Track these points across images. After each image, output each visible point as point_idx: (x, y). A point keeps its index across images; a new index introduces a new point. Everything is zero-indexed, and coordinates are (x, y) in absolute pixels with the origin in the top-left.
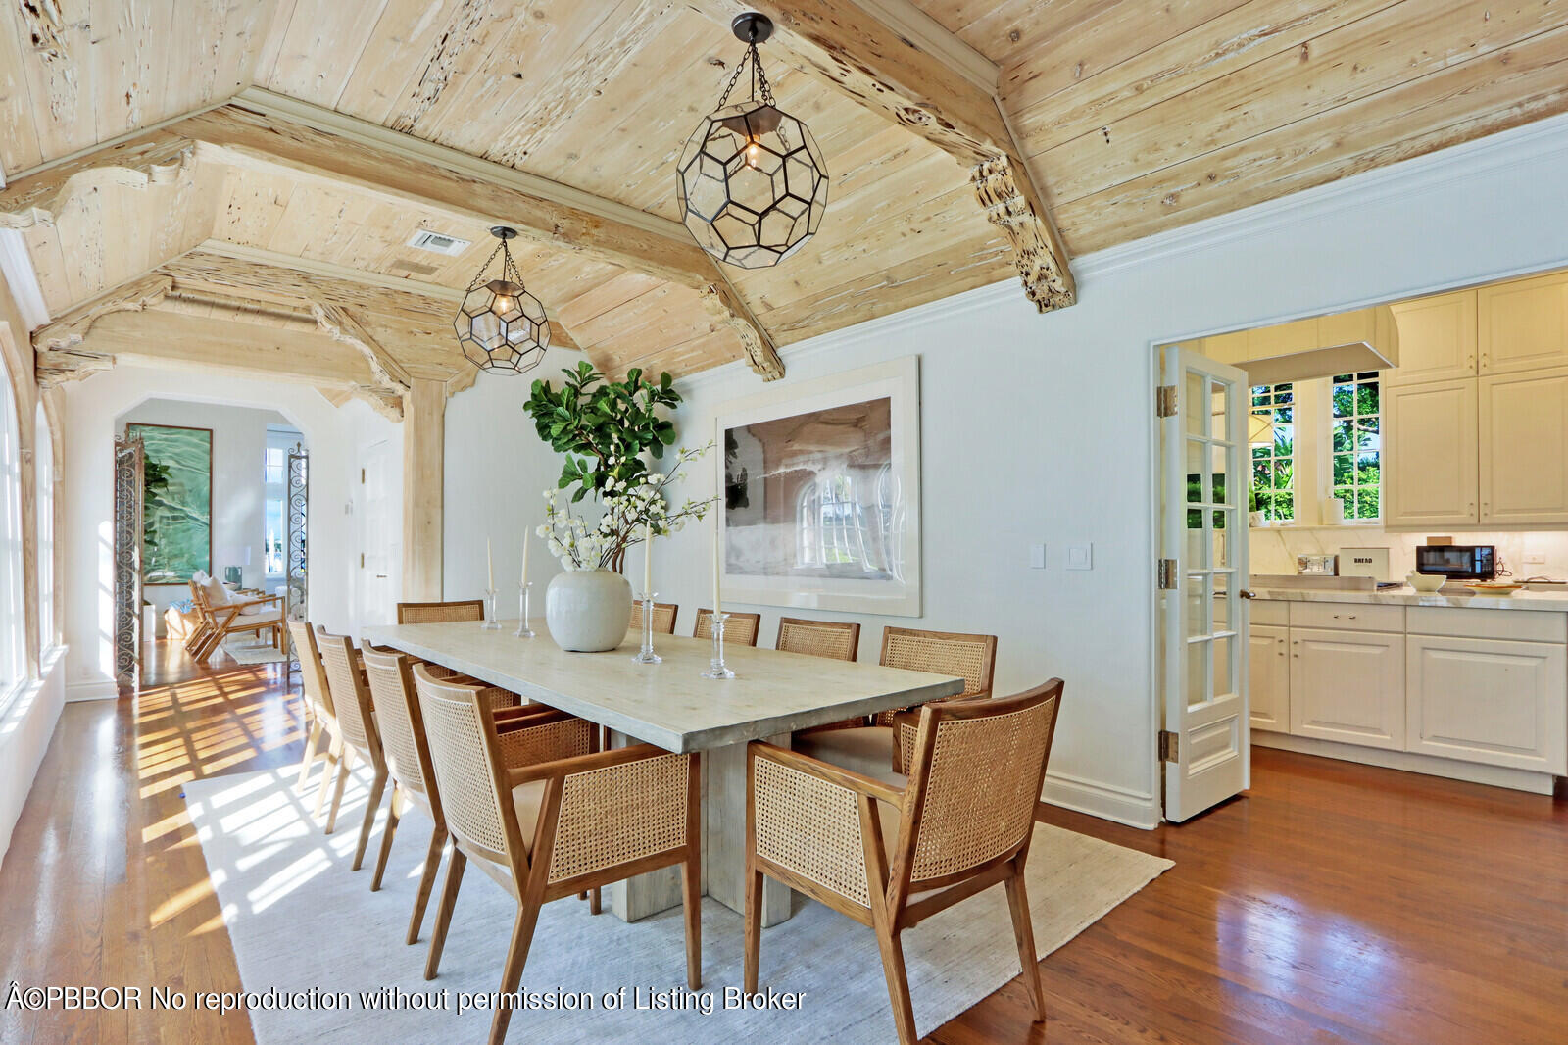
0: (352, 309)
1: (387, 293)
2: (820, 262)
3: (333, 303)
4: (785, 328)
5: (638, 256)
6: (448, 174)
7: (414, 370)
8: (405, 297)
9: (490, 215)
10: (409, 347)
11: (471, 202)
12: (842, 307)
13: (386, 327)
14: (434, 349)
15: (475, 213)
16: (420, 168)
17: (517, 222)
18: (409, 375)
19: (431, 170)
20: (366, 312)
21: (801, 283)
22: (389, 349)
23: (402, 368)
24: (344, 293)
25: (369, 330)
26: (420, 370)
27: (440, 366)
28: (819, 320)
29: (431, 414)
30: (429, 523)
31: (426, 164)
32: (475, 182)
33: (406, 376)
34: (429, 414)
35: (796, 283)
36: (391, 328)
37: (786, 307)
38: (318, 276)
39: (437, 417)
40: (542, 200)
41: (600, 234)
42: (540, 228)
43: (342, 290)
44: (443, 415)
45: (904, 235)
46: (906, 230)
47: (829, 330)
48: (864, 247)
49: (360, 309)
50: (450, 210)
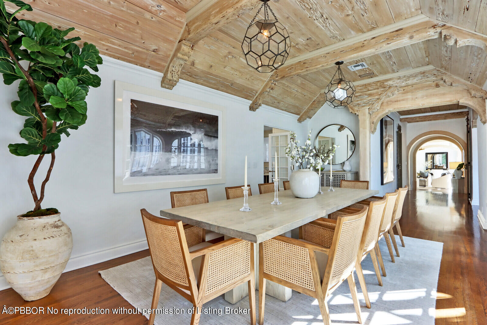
2: (224, 68)
4: (189, 74)
12: (213, 82)
21: (212, 67)
28: (202, 80)
35: (211, 66)
37: (198, 69)
45: (246, 79)
46: (248, 78)
47: (202, 84)
48: (237, 74)
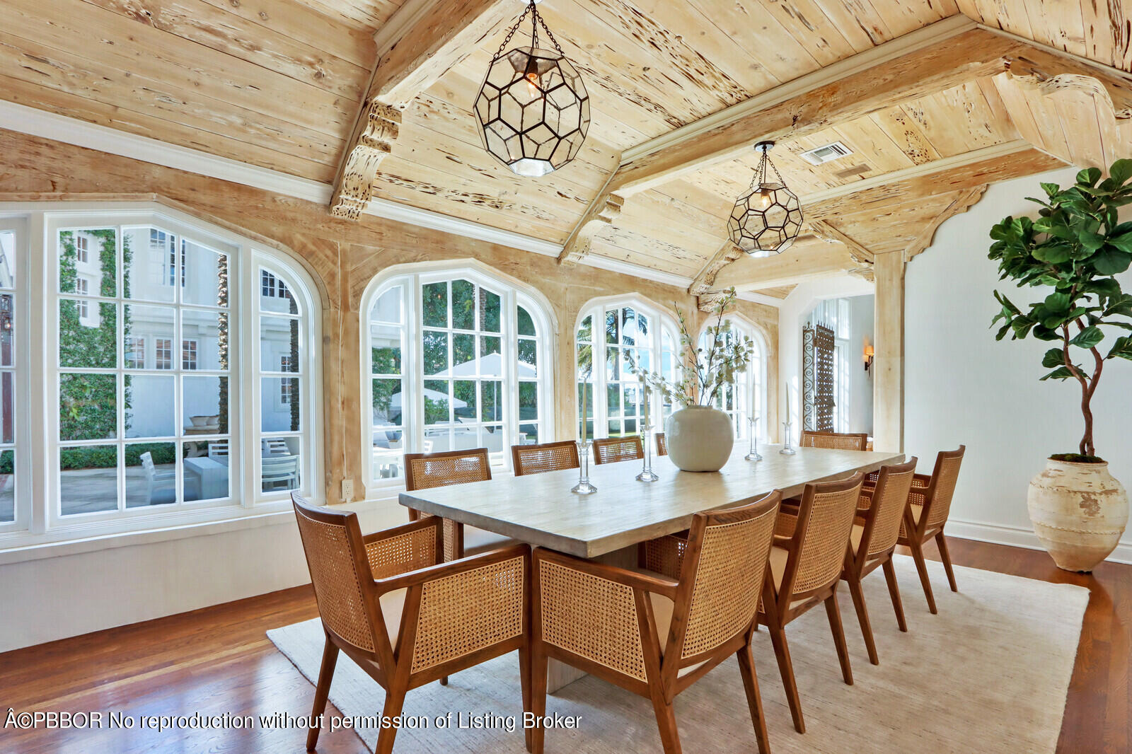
0: (830, 218)
1: (855, 196)
3: (817, 220)
5: (882, 92)
6: (716, 132)
7: (877, 248)
8: (868, 193)
9: (743, 142)
10: (873, 231)
11: (731, 141)
13: (854, 222)
14: (894, 225)
15: (733, 147)
16: (701, 138)
17: (762, 135)
18: (873, 254)
19: (708, 135)
20: (840, 217)
22: (857, 239)
23: (867, 249)
24: (824, 209)
25: (842, 230)
26: (881, 247)
27: (899, 238)
29: (891, 280)
30: (890, 369)
31: (704, 133)
32: (733, 125)
33: (870, 255)
34: (889, 280)
36: (859, 222)
38: (808, 205)
39: (896, 282)
40: (782, 104)
41: (838, 98)
42: (780, 128)
43: (823, 208)
44: (903, 278)
49: (836, 216)
50: (720, 155)
